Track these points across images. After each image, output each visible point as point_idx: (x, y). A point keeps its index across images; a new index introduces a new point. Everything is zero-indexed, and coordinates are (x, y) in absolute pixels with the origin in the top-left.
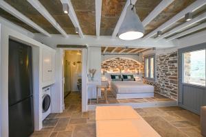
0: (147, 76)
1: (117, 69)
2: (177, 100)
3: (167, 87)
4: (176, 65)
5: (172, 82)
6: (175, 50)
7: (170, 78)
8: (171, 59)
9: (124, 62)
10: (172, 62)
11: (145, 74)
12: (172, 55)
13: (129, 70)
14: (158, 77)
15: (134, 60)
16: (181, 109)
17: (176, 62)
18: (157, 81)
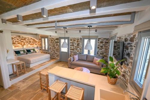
0: (44, 48)
1: (19, 45)
2: (59, 58)
3: (55, 53)
4: (58, 44)
5: (57, 51)
6: (58, 37)
7: (56, 49)
8: (56, 41)
9: (25, 39)
10: (57, 42)
11: (42, 47)
12: (57, 39)
13: (29, 45)
14: (50, 49)
15: (33, 38)
16: (61, 61)
17: (58, 42)
18: (50, 51)
